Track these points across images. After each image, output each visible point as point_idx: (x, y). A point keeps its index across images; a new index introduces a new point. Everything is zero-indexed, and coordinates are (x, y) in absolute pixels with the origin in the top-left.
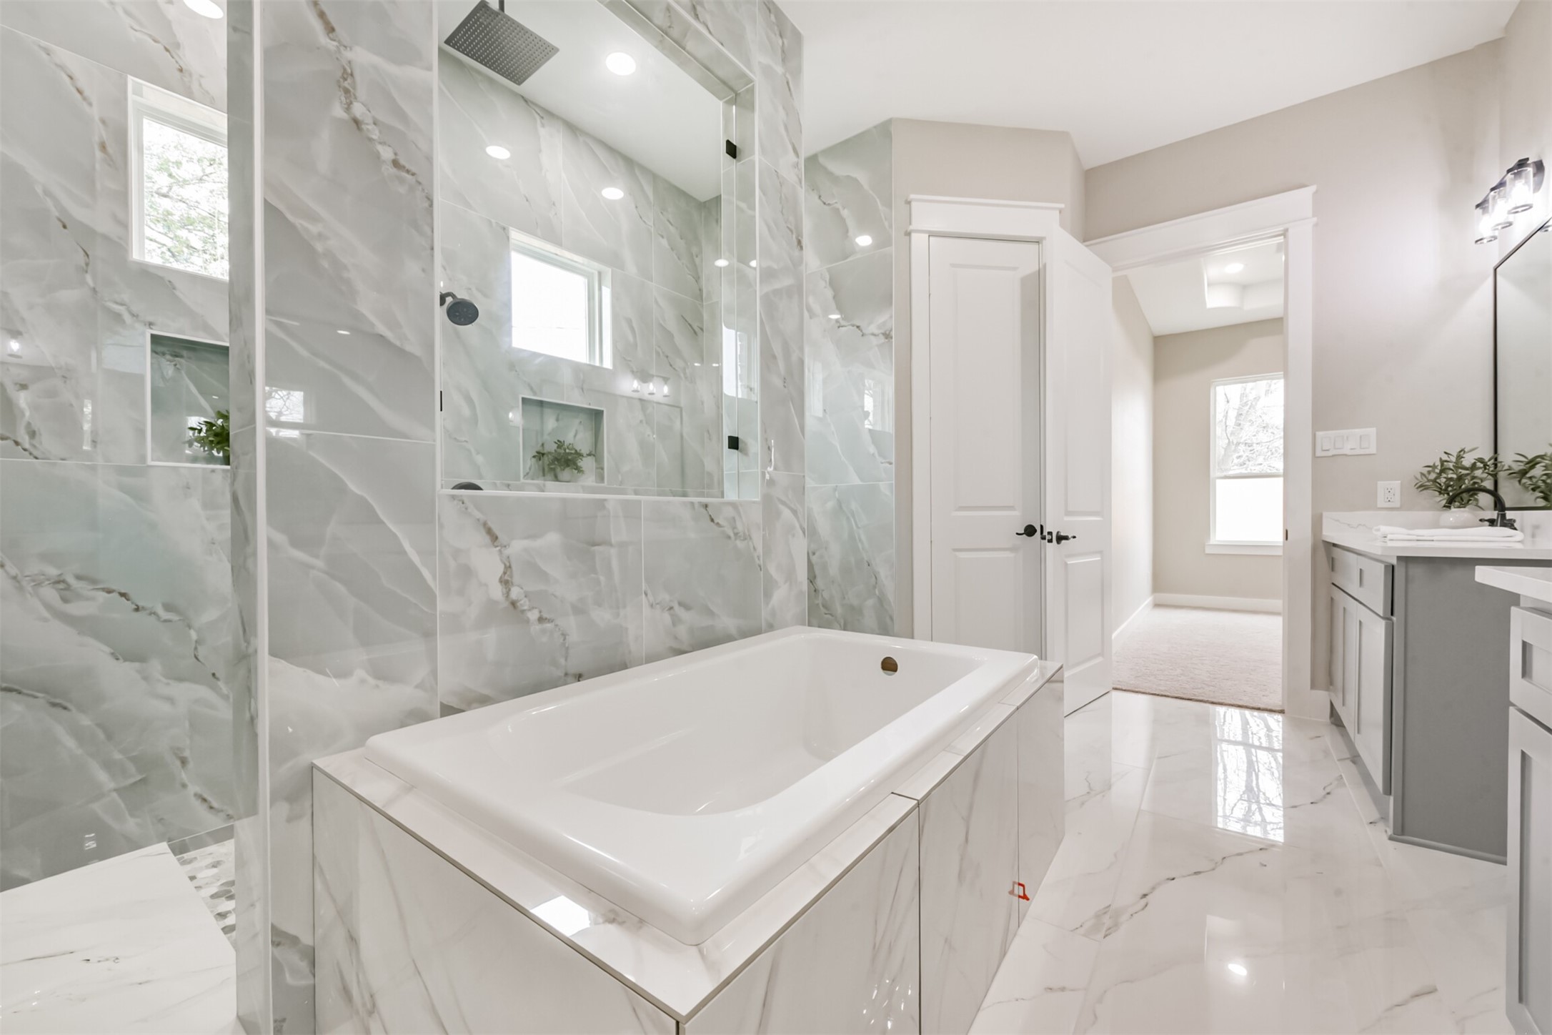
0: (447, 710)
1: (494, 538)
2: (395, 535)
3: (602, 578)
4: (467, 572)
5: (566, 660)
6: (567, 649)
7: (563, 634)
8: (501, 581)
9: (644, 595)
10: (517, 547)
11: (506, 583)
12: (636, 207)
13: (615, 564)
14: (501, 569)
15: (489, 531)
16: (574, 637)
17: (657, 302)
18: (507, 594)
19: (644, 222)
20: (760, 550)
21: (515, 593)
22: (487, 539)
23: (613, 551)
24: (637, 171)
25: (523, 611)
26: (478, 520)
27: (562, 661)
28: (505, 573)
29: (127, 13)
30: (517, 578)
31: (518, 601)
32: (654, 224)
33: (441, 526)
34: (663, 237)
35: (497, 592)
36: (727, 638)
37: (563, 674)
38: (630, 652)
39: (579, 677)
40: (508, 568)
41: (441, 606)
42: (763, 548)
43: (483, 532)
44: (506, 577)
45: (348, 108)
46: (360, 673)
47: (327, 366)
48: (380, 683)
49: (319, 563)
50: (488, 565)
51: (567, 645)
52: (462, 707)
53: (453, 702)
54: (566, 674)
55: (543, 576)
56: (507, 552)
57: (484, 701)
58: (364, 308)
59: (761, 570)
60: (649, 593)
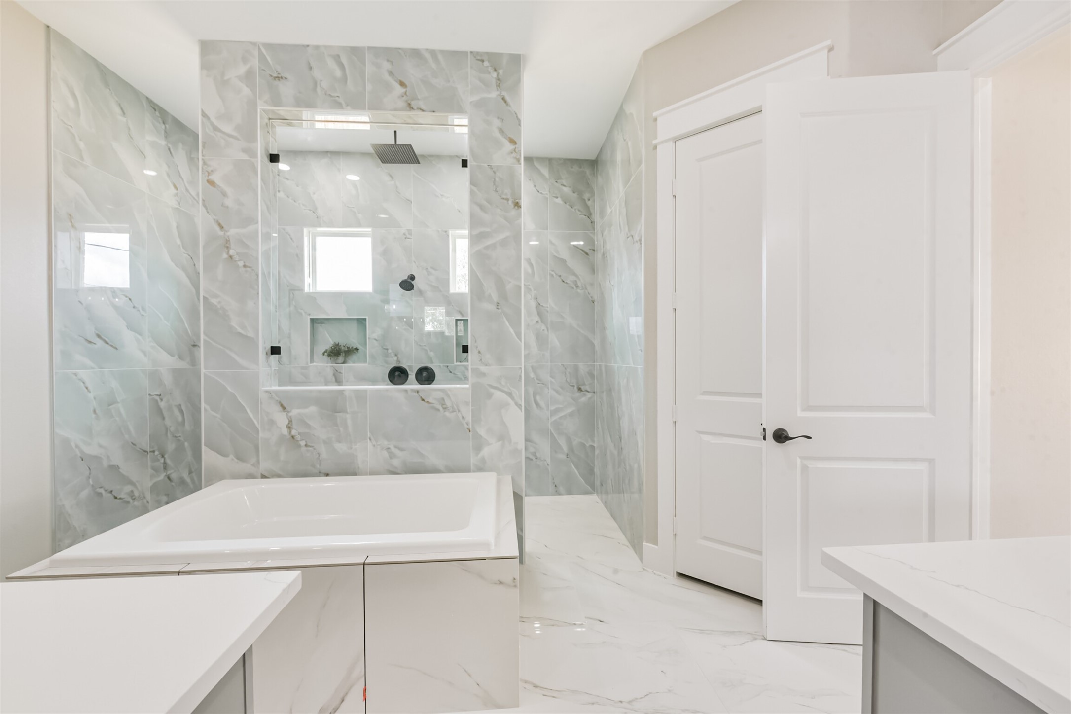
0: (263, 477)
1: (284, 408)
2: (243, 406)
3: (341, 429)
4: (272, 422)
5: (320, 466)
6: (321, 461)
7: (318, 454)
8: (287, 426)
9: (368, 440)
10: (295, 412)
11: (289, 427)
12: (535, 186)
13: (349, 422)
14: (287, 422)
15: (282, 405)
16: (324, 455)
17: (551, 242)
18: (290, 433)
19: (541, 193)
20: (469, 418)
21: (294, 432)
22: (281, 409)
23: (348, 416)
24: (536, 164)
25: (297, 441)
26: (277, 401)
27: (318, 466)
28: (289, 423)
29: (303, 205)
30: (294, 426)
31: (294, 436)
32: (549, 192)
33: (261, 403)
34: (557, 197)
35: (285, 431)
36: (435, 471)
37: (318, 472)
38: (359, 468)
39: (327, 475)
40: (290, 421)
41: (261, 435)
42: (472, 417)
43: (279, 406)
44: (290, 425)
45: (228, 253)
46: (231, 456)
47: (222, 347)
48: (238, 461)
49: (219, 416)
50: (282, 420)
51: (320, 459)
52: (270, 477)
53: (266, 474)
54: (320, 472)
55: (308, 426)
56: (290, 414)
57: (279, 476)
58: (234, 324)
59: (470, 431)
60: (372, 438)
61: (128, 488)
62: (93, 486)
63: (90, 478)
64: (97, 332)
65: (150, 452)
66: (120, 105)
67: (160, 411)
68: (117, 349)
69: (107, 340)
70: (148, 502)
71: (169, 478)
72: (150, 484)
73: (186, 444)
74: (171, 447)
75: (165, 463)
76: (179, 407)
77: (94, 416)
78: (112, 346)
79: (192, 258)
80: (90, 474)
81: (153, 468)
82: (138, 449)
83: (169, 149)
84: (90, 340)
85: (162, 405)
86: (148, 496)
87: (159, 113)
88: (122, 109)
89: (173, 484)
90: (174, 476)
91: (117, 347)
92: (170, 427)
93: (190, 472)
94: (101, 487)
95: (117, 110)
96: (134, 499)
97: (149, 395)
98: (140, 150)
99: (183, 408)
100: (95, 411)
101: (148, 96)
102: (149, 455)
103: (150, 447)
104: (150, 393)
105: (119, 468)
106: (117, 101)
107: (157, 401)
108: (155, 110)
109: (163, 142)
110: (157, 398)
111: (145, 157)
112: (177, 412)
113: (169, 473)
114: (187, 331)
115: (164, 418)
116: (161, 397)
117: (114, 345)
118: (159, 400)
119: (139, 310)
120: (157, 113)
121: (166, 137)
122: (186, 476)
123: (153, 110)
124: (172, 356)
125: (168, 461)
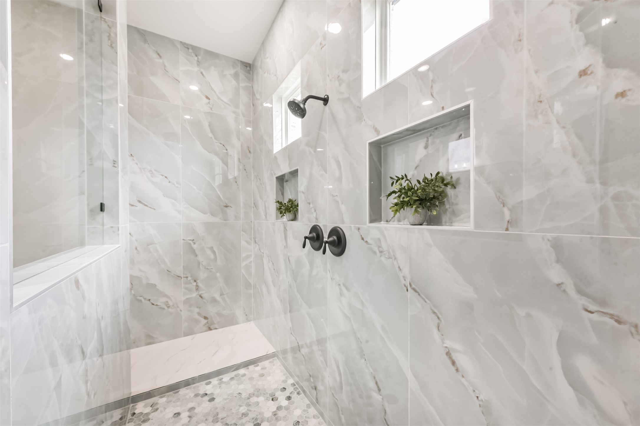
61: (164, 299)
62: (134, 295)
63: (132, 290)
64: (138, 199)
65: (183, 277)
66: (157, 52)
67: (193, 252)
68: (155, 209)
69: (146, 204)
70: (181, 311)
71: (201, 296)
72: (183, 299)
73: (218, 274)
74: (203, 275)
75: (197, 286)
76: (211, 249)
77: (135, 251)
78: (150, 208)
79: (223, 145)
80: (132, 287)
81: (186, 288)
82: (173, 275)
83: (202, 73)
84: (132, 204)
85: (195, 246)
86: (181, 306)
87: (192, 49)
88: (158, 54)
89: (205, 301)
90: (205, 295)
91: (154, 208)
92: (202, 262)
93: (222, 294)
94: (141, 296)
95: (155, 56)
96: (169, 307)
97: (183, 239)
98: (175, 78)
99: (215, 249)
100: (136, 249)
101: (182, 41)
102: (182, 279)
103: (183, 274)
104: (183, 238)
105: (156, 286)
106: (154, 50)
107: (190, 244)
108: (188, 49)
109: (196, 69)
110: (191, 242)
111: (179, 82)
112: (209, 252)
113: (200, 293)
114: (220, 197)
115: (196, 256)
116: (194, 241)
117: (152, 207)
118: (192, 244)
119: (173, 184)
120: (190, 51)
121: (198, 65)
122: (217, 296)
123: (187, 49)
124: (205, 213)
125: (200, 285)
